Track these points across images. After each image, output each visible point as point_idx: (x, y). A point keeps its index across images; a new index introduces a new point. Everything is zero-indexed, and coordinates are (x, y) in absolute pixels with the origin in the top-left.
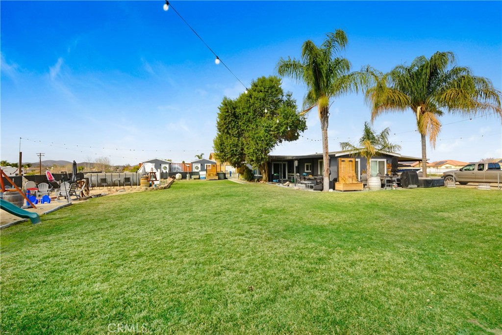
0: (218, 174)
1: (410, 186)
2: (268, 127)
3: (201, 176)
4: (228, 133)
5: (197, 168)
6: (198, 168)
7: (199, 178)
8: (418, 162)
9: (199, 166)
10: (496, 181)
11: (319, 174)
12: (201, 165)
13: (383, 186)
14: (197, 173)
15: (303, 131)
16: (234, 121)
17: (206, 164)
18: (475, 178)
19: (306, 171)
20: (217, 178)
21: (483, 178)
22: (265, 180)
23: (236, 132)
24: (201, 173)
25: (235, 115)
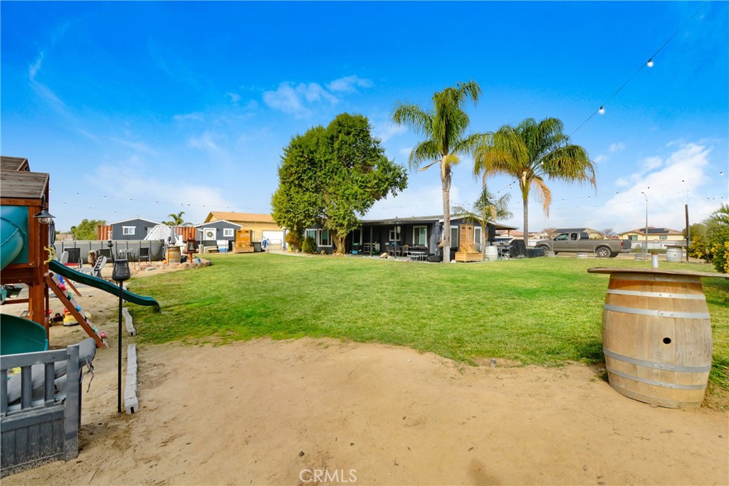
0: (253, 244)
1: (519, 256)
2: (363, 182)
3: (219, 248)
4: (300, 186)
5: (210, 234)
6: (212, 234)
7: (218, 251)
8: (507, 231)
9: (214, 231)
10: (591, 250)
11: (414, 243)
12: (218, 230)
13: (499, 255)
14: (213, 243)
15: (401, 189)
16: (310, 169)
17: (225, 230)
18: (569, 248)
19: (390, 240)
20: (252, 249)
21: (576, 248)
22: (342, 252)
23: (313, 186)
24: (219, 242)
25: (312, 162)
